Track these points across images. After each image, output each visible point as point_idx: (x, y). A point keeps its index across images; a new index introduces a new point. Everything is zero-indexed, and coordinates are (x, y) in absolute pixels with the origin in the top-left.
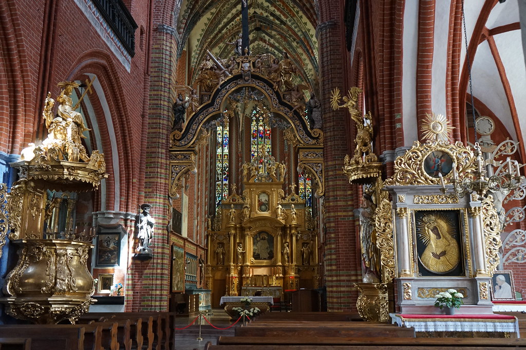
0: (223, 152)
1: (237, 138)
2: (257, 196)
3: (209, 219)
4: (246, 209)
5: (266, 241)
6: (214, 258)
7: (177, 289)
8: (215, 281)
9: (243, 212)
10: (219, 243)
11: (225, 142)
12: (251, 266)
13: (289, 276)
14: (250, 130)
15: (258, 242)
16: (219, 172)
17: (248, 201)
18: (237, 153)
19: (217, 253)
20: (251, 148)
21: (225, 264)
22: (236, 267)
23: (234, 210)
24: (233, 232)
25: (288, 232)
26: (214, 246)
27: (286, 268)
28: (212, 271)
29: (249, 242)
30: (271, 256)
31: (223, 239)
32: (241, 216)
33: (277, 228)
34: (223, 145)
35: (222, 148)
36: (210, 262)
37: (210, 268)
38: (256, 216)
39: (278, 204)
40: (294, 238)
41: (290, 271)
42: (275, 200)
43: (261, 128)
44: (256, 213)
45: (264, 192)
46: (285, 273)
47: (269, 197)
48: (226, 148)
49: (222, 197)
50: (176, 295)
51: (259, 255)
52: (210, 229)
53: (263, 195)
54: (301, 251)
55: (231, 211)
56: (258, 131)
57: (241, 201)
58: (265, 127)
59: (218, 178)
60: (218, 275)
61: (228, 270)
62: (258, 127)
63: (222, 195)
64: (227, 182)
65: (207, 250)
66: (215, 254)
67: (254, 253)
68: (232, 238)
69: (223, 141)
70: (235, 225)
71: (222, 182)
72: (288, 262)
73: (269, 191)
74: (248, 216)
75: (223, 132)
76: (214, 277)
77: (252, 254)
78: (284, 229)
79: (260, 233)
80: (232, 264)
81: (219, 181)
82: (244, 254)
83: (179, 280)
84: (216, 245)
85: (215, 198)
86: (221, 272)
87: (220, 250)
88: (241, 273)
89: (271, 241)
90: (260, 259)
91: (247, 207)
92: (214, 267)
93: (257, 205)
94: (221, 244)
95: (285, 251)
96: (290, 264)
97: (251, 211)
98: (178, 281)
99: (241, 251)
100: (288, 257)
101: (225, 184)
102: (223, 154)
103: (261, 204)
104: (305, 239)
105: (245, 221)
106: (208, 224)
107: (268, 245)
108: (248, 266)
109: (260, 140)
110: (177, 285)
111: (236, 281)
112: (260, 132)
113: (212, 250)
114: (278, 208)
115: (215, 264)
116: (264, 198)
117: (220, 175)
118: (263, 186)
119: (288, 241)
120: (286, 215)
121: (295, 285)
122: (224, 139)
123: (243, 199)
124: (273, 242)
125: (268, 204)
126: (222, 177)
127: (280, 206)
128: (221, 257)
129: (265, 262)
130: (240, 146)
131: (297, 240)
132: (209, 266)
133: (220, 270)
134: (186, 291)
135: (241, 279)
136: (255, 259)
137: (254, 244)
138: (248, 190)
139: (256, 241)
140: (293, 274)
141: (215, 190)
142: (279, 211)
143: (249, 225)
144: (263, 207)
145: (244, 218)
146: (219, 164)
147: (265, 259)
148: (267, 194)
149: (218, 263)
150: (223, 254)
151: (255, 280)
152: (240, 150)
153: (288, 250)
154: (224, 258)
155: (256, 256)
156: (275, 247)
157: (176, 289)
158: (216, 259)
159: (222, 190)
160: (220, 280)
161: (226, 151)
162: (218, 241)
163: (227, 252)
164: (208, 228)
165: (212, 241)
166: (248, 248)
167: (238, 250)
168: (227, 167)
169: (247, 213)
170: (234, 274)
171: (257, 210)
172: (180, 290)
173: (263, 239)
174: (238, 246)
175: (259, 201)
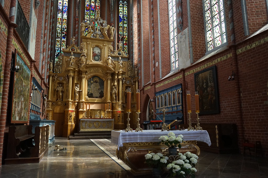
0: (62, 17)
1: (75, 6)
2: (92, 49)
3: (51, 63)
4: (83, 57)
5: (98, 84)
6: (54, 95)
7: (20, 119)
8: (54, 114)
9: (80, 60)
10: (59, 83)
11: (64, 9)
12: (85, 103)
13: (116, 111)
14: (85, 4)
15: (91, 84)
16: (59, 31)
17: (85, 51)
18: (74, 17)
19: (57, 91)
20: (84, 16)
21: (63, 100)
22: (74, 103)
23: (73, 57)
24: (72, 74)
25: (116, 77)
26: (55, 86)
27: (114, 105)
28: (52, 106)
29: (85, 83)
30: (101, 95)
31: (63, 80)
32: (78, 62)
33: (107, 74)
34: (62, 12)
35: (62, 13)
36: (51, 98)
37: (50, 103)
38: (91, 63)
39: (109, 56)
40: (121, 82)
41: (117, 107)
42: (106, 52)
43: (93, 4)
44: (91, 61)
45: (97, 46)
46: (113, 108)
47: (101, 50)
48: (65, 14)
49: (60, 50)
50: (18, 127)
51: (92, 94)
52: (51, 71)
53: (96, 48)
54: (125, 92)
55: (70, 57)
56: (90, 5)
57: (79, 51)
58: (95, 4)
59: (58, 36)
60: (57, 110)
61: (66, 105)
62: (90, 3)
63: (61, 49)
64: (65, 39)
65: (49, 88)
66: (55, 92)
67: (88, 93)
68: (71, 80)
69: (63, 9)
70: (75, 69)
71: (61, 39)
72: (116, 100)
73: (101, 45)
74: (85, 63)
75: (63, 2)
76: (53, 110)
77: (86, 93)
78: (113, 74)
79: (94, 77)
80: (70, 100)
81: (58, 38)
82: (80, 93)
83: (23, 106)
84: (57, 85)
85: (55, 50)
86: (60, 107)
87: (60, 89)
88: (77, 108)
89: (102, 83)
90: (93, 98)
91: (84, 55)
92: (54, 102)
93: (91, 55)
94: (61, 84)
95: (114, 92)
96: (117, 102)
97: (87, 60)
98: (22, 108)
99: (78, 90)
100: (116, 97)
101: (63, 41)
102: (62, 18)
103: (95, 55)
104: (128, 84)
105: (82, 66)
106: (50, 66)
107: (99, 87)
108: (83, 102)
109: (92, 12)
110: (20, 113)
111: (73, 114)
112: (92, 7)
113: (53, 88)
114: (109, 59)
115: (55, 99)
116: (97, 51)
117: (60, 34)
118: (97, 41)
119: (116, 84)
120: (114, 64)
121: (121, 117)
122: (64, 8)
123: (81, 49)
124: (103, 85)
125: (101, 56)
126: (61, 35)
127: (110, 57)
128: (61, 94)
129: (97, 100)
130: (77, 12)
131: (123, 84)
132: (50, 101)
133: (59, 105)
134: (31, 122)
135: (78, 113)
136: (89, 97)
137: (88, 85)
138: (85, 43)
139: (90, 83)
140: (120, 109)
141: (55, 44)
142: (110, 61)
143: (85, 70)
144: (96, 58)
145: (81, 64)
146: (59, 25)
147: (97, 97)
148: (100, 48)
149: (57, 99)
150: (62, 92)
151: (91, 113)
152: (77, 15)
153: (115, 91)
154: (63, 95)
155: (90, 94)
156: (105, 88)
157: (17, 119)
158: (56, 96)
159: (61, 45)
160: (59, 113)
161: (65, 16)
162: (58, 81)
163: (65, 90)
164: (50, 69)
165: (53, 81)
166: (84, 87)
167: (76, 89)
168: (65, 28)
169: (84, 60)
170: (71, 108)
171: (91, 59)
172: (23, 120)
173: (96, 82)
174: (76, 86)
175: (93, 53)
